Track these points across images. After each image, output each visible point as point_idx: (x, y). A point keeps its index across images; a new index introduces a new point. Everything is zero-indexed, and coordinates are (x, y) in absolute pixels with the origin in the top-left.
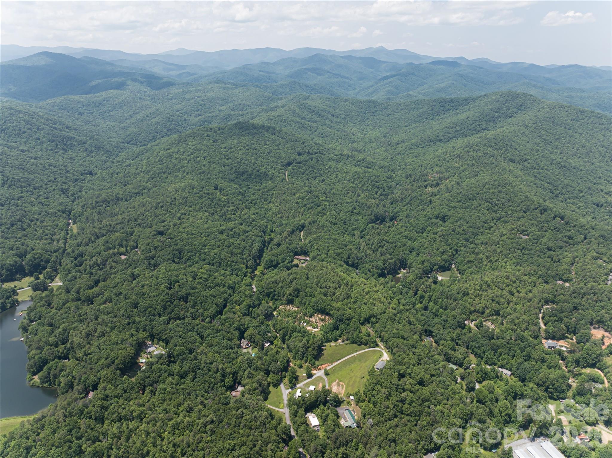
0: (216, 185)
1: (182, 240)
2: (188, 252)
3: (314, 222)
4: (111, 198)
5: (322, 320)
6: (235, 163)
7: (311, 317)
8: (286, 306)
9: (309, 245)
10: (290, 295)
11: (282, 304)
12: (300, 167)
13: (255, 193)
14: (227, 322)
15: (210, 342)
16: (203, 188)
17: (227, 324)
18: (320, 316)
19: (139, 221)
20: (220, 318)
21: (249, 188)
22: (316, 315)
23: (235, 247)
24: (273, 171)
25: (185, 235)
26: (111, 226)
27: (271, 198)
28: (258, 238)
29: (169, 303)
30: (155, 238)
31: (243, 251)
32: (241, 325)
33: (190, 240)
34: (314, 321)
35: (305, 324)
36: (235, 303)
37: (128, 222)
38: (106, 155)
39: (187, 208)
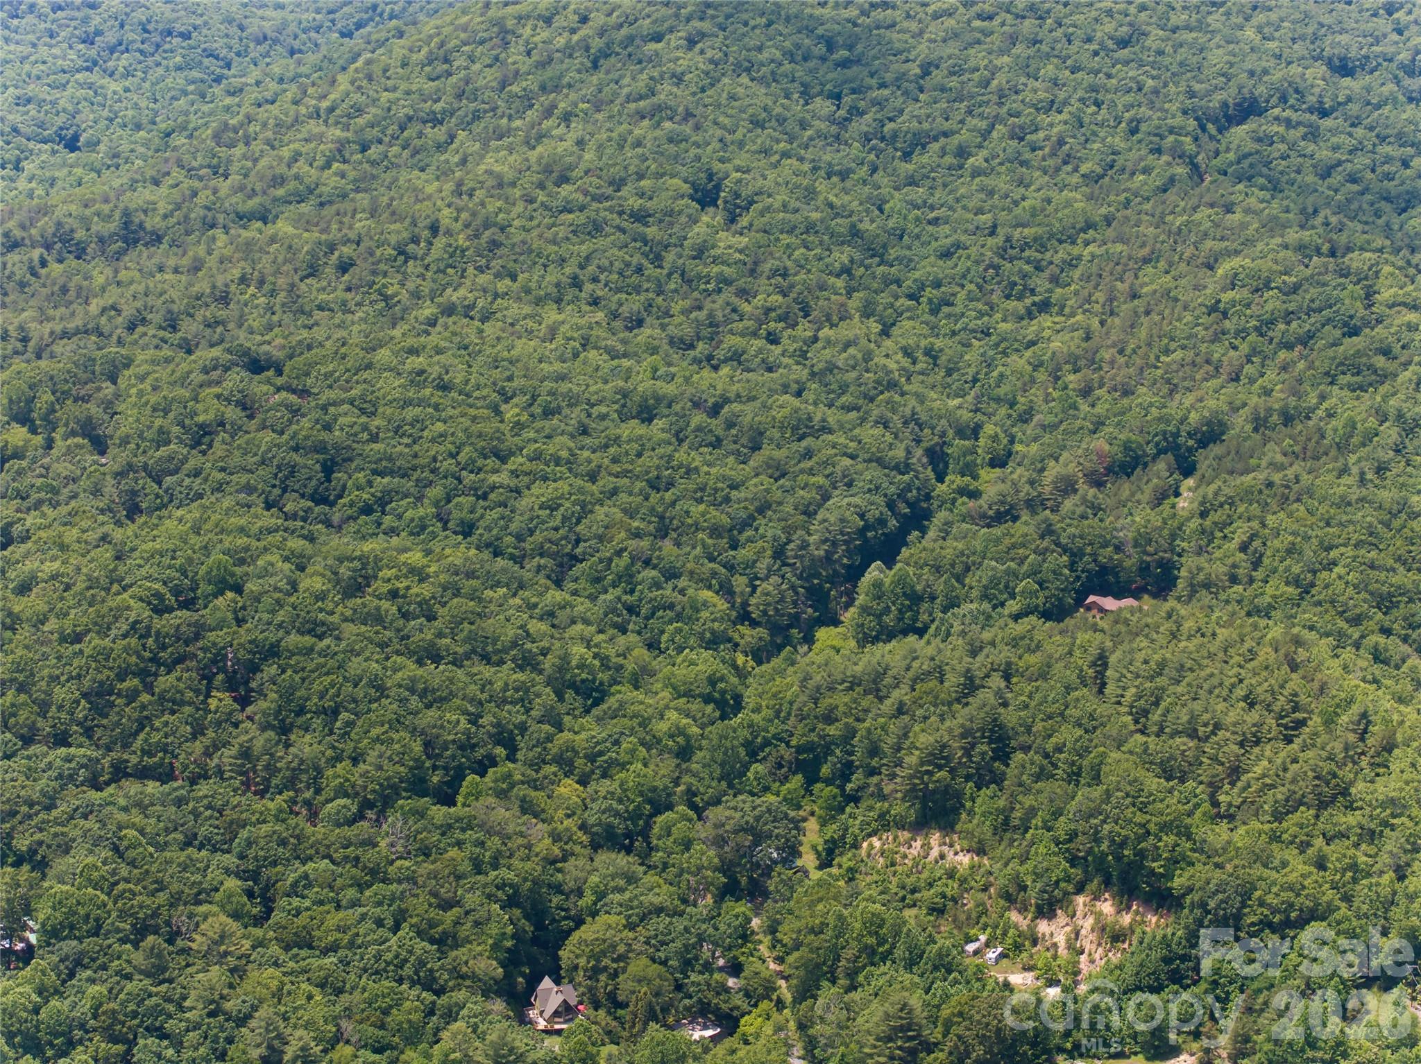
0: (710, 177)
1: (367, 407)
2: (381, 474)
3: (1288, 419)
4: (98, 227)
5: (1117, 937)
6: (883, 85)
7: (1047, 910)
8: (904, 835)
9: (1194, 524)
10: (938, 757)
11: (885, 823)
12: (1313, 134)
13: (958, 246)
14: (459, 844)
15: (302, 920)
16: (618, 184)
17: (453, 853)
18: (1107, 907)
19: (189, 328)
20: (421, 814)
21: (935, 222)
22: (1081, 900)
23: (700, 494)
24: (1118, 142)
25: (390, 386)
26: (25, 340)
27: (1055, 280)
28: (873, 473)
29: (132, 683)
30: (210, 384)
31: (747, 523)
32: (558, 888)
33: (411, 413)
34: (1061, 939)
35: (991, 955)
36: (559, 760)
37: (131, 328)
38: (195, 74)
39: (483, 279)
